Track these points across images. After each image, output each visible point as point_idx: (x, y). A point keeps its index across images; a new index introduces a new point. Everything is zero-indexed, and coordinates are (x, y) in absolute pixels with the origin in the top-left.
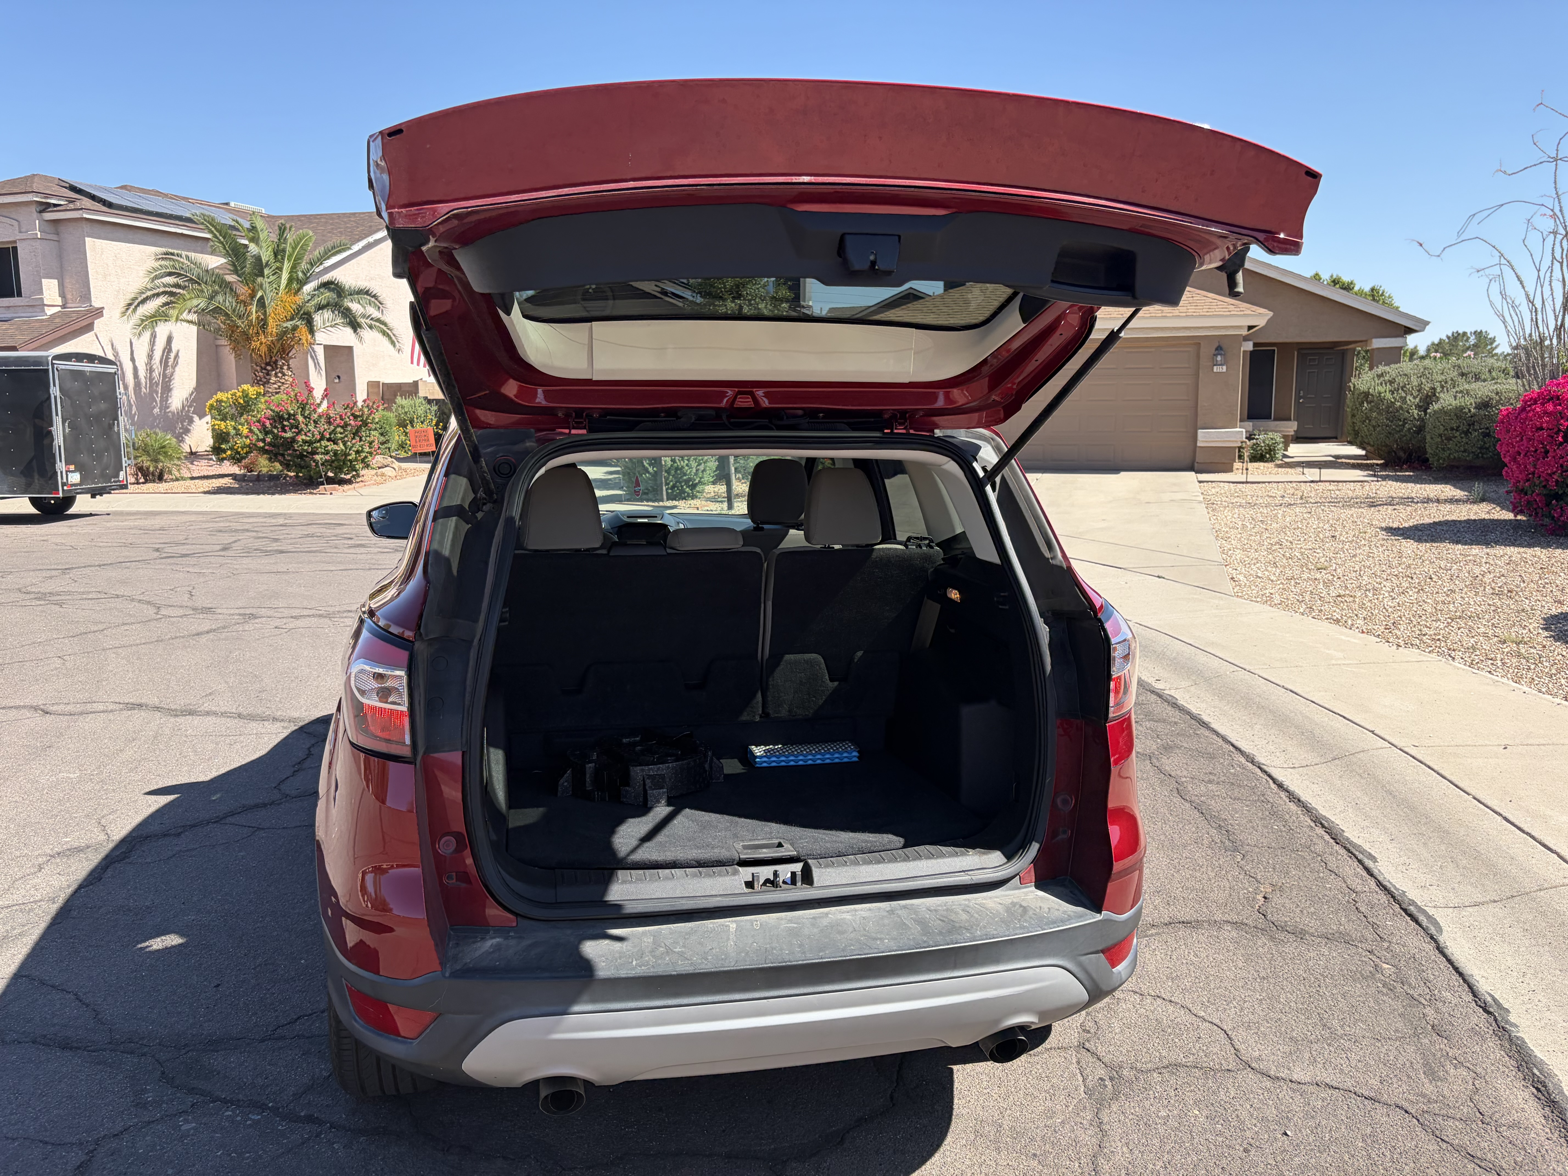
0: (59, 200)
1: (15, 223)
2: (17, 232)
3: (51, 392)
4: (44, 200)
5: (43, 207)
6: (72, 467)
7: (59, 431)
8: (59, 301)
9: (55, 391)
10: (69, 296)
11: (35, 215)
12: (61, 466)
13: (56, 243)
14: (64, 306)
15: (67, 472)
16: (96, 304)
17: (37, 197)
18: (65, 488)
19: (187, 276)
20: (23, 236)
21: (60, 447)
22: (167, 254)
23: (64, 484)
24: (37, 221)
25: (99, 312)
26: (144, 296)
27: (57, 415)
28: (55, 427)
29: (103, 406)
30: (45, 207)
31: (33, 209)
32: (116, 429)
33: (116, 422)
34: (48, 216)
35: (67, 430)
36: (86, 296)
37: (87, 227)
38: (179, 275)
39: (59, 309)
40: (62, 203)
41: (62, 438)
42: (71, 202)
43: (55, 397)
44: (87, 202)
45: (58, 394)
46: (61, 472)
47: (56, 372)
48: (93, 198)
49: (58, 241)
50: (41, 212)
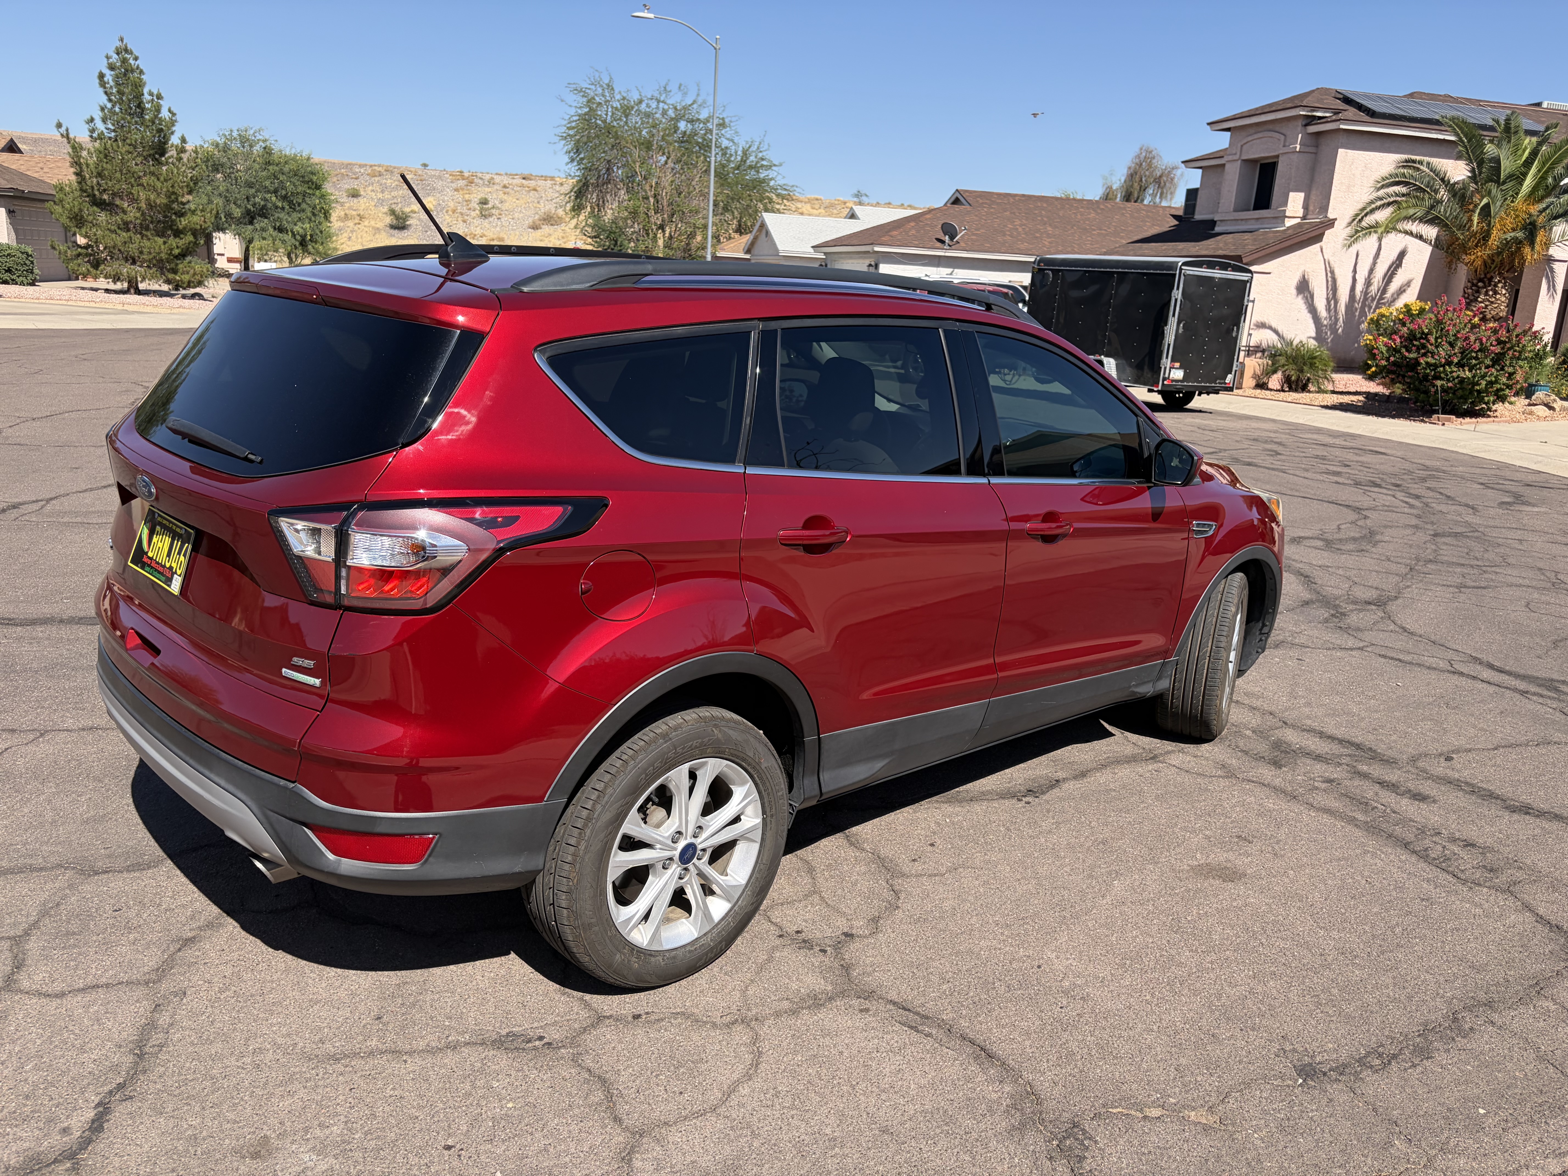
0: (1325, 112)
1: (1282, 137)
2: (1281, 146)
3: (1173, 295)
4: (1310, 114)
5: (1309, 120)
6: (1177, 365)
7: (1171, 330)
8: (1300, 213)
9: (1177, 294)
10: (1311, 208)
11: (1300, 128)
12: (1166, 362)
13: (1313, 155)
14: (1304, 218)
15: (1171, 368)
16: (1331, 215)
17: (1303, 111)
18: (1166, 382)
19: (1415, 185)
20: (1286, 150)
21: (1169, 345)
22: (1406, 161)
23: (1164, 379)
24: (1300, 136)
25: (1331, 223)
26: (1373, 206)
27: (1174, 315)
28: (1168, 327)
29: (1226, 310)
30: (1311, 120)
31: (1300, 123)
32: (1234, 334)
33: (1235, 328)
34: (1312, 129)
35: (1181, 331)
36: (1325, 208)
37: (1342, 139)
38: (1406, 184)
39: (1299, 220)
40: (1328, 115)
41: (1173, 337)
42: (1335, 114)
43: (1176, 300)
44: (1352, 112)
45: (1180, 297)
46: (1165, 368)
47: (1182, 277)
48: (1360, 107)
49: (1316, 153)
50: (1306, 125)
